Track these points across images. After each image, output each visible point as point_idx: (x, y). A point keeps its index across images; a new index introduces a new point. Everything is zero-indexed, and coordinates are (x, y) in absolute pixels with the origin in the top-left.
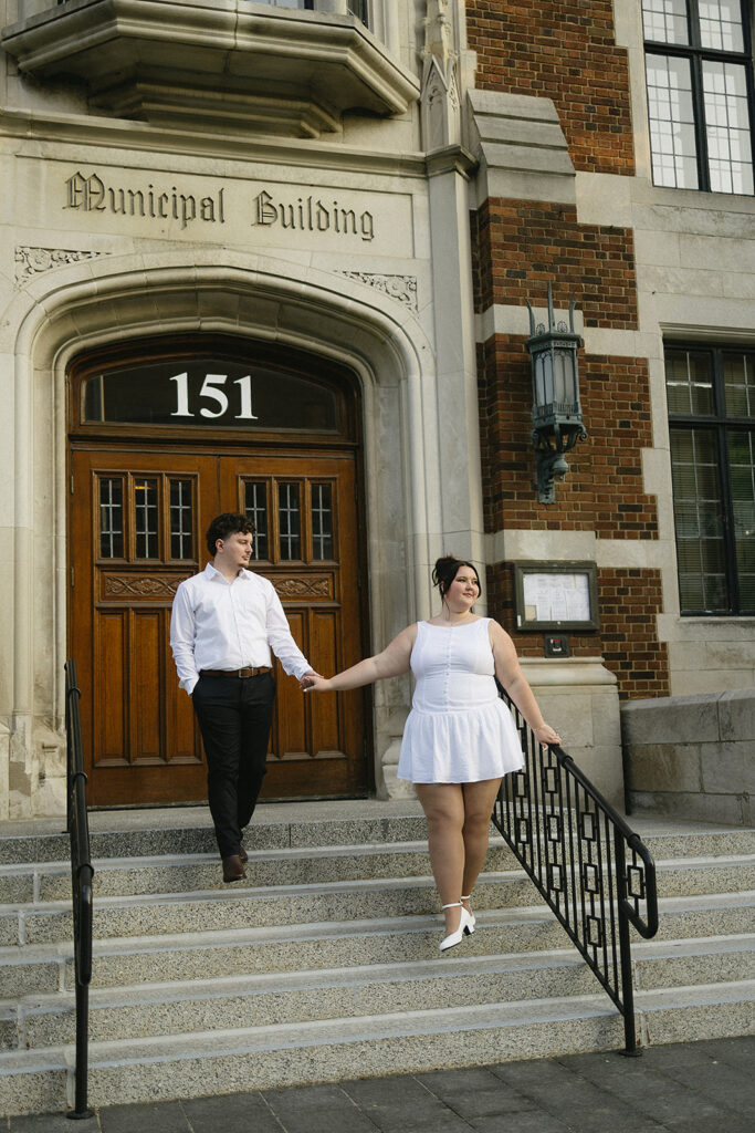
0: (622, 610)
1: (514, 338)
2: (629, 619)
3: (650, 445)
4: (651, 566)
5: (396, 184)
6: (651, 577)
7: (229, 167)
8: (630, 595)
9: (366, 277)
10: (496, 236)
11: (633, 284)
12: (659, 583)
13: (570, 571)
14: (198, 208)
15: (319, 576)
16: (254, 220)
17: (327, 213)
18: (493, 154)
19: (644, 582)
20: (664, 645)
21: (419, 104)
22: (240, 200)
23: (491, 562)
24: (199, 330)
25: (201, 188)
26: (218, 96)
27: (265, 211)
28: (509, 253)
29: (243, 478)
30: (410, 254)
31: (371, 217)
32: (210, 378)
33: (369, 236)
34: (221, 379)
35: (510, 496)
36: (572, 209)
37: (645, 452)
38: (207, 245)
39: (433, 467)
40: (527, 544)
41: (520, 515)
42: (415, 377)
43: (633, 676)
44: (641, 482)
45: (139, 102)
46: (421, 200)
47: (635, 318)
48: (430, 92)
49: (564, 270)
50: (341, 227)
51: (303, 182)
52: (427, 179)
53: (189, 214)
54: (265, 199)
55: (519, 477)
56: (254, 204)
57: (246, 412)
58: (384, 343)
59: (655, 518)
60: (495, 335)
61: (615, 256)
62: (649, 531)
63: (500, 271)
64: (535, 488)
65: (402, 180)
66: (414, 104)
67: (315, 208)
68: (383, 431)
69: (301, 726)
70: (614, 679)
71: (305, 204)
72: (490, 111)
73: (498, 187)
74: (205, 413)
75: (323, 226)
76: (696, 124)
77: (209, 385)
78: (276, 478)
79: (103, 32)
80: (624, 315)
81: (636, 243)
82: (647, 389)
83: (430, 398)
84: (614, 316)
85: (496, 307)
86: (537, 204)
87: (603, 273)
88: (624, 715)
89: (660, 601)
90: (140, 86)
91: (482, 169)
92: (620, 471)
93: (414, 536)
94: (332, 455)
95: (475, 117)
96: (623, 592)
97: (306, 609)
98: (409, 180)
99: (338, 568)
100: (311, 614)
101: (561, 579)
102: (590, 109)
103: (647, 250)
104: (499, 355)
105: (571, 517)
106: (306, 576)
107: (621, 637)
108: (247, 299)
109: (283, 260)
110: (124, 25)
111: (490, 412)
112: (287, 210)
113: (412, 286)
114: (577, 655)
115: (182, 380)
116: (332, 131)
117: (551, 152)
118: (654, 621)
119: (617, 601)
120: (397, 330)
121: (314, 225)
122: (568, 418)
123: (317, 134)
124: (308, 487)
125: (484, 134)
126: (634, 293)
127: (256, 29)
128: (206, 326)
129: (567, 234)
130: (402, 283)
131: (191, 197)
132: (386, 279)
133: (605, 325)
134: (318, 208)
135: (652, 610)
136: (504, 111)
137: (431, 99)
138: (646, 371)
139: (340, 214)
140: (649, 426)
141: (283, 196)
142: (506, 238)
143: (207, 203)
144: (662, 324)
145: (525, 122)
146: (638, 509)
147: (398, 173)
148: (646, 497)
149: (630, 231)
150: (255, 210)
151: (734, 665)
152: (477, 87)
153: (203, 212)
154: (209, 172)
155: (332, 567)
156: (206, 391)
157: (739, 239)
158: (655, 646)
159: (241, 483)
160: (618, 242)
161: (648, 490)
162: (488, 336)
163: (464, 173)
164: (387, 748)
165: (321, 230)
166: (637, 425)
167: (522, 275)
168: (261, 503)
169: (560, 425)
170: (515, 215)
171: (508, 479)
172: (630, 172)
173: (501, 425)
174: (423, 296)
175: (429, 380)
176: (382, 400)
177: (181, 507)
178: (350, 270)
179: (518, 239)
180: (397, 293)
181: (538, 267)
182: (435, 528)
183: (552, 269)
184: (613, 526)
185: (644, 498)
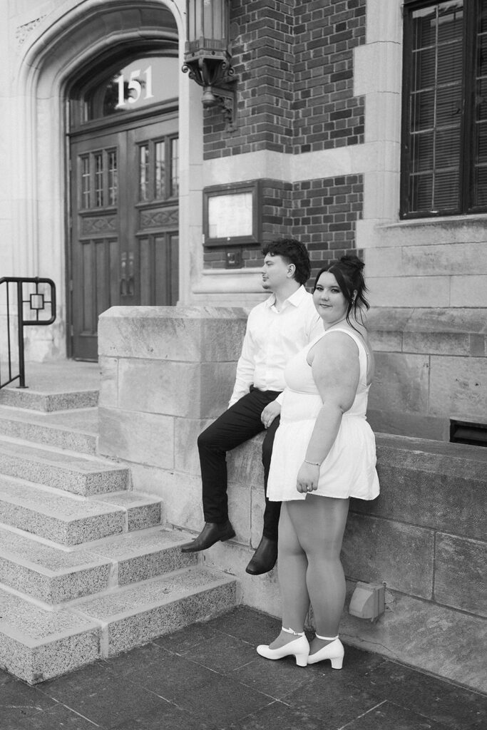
0: (327, 219)
2: (334, 228)
3: (363, 42)
4: (356, 172)
6: (355, 183)
8: (334, 204)
12: (362, 189)
13: (239, 191)
19: (348, 190)
20: (361, 253)
32: (132, 75)
37: (358, 52)
41: (214, 146)
44: (351, 85)
57: (149, 94)
59: (362, 120)
62: (356, 135)
74: (131, 101)
77: (133, 80)
89: (360, 207)
92: (334, 79)
96: (329, 201)
101: (236, 199)
107: (324, 246)
108: (124, 12)
114: (248, 266)
115: (121, 81)
119: (323, 210)
122: (193, 55)
124: (167, 142)
135: (353, 217)
140: (364, 21)
146: (348, 114)
148: (355, 100)
151: (430, 271)
156: (131, 85)
161: (357, 93)
166: (354, 24)
177: (113, 170)
184: (325, 137)
185: (352, 101)
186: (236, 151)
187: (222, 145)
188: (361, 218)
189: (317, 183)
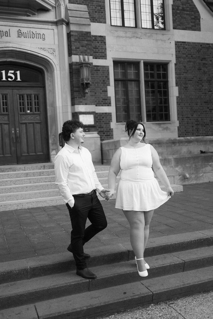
0: (103, 122)
1: (77, 63)
2: (105, 124)
3: (109, 85)
4: (110, 112)
5: (50, 27)
6: (110, 114)
7: (11, 24)
8: (105, 118)
9: (44, 49)
10: (72, 39)
11: (106, 49)
12: (111, 116)
13: (90, 114)
14: (4, 33)
15: (37, 115)
16: (17, 36)
17: (34, 34)
18: (72, 20)
19: (108, 116)
20: (112, 129)
21: (55, 7)
22: (14, 31)
23: (73, 112)
24: (7, 61)
25: (5, 29)
26: (7, 8)
27: (20, 34)
28: (76, 44)
29: (18, 94)
30: (54, 43)
31: (44, 35)
32: (10, 71)
33: (44, 39)
34: (13, 72)
35: (76, 98)
36: (90, 33)
37: (108, 87)
38: (7, 42)
39: (60, 91)
40: (80, 108)
41: (79, 102)
42: (55, 71)
43: (105, 136)
44: (107, 94)
46: (56, 31)
47: (106, 57)
48: (57, 5)
49: (88, 47)
50: (37, 37)
51: (28, 27)
52: (57, 26)
53: (2, 35)
54: (20, 31)
55: (78, 94)
56: (17, 32)
57: (19, 79)
58: (49, 64)
59: (110, 101)
60: (73, 62)
61: (102, 43)
62: (109, 104)
63: (73, 48)
64: (82, 96)
65: (51, 26)
66: (54, 8)
67: (31, 33)
68: (50, 83)
69: (34, 148)
70: (99, 136)
71: (29, 32)
72: (72, 9)
73: (73, 28)
74: (9, 79)
75: (33, 37)
76: (122, 10)
77: (10, 73)
78: (26, 94)
80: (104, 56)
81: (106, 39)
82: (109, 73)
83: (59, 76)
84: (101, 56)
85: (73, 56)
86: (82, 32)
87: (99, 46)
88: (101, 144)
89: (111, 119)
91: (69, 23)
92: (103, 91)
93: (56, 107)
94: (39, 88)
95: (68, 11)
96: (103, 118)
97: (34, 123)
98: (53, 26)
99: (41, 114)
100: (35, 124)
101: (88, 116)
102: (96, 8)
103: (109, 41)
104: (74, 67)
105: (90, 102)
106: (34, 115)
107: (103, 127)
108: (18, 54)
109: (24, 45)
111: (72, 79)
112: (25, 33)
113: (54, 51)
114: (91, 132)
115: (4, 72)
116: (35, 14)
117: (85, 19)
118: (110, 124)
119: (102, 120)
120: (51, 61)
121: (31, 37)
123: (31, 15)
124: (33, 96)
125: (70, 15)
126: (106, 51)
128: (8, 60)
129: (89, 39)
130: (52, 50)
131: (2, 31)
132: (48, 49)
133: (99, 58)
134: (32, 33)
135: (110, 121)
136: (75, 9)
137: (58, 6)
138: (108, 69)
139: (37, 34)
140: (109, 81)
141: (24, 30)
142: (75, 40)
143: (6, 32)
144: (112, 58)
145: (80, 12)
146: (106, 99)
147: (50, 24)
149: (105, 37)
150: (17, 34)
152: (69, 3)
153: (5, 34)
154: (6, 25)
155: (39, 113)
156: (9, 75)
157: (130, 38)
158: (110, 129)
159: (18, 95)
160: (102, 39)
161: (109, 95)
162: (71, 62)
163: (65, 24)
164: (52, 152)
165: (33, 38)
166: (107, 81)
167: (79, 48)
168: (23, 100)
169: (86, 83)
170: (77, 34)
171: (76, 94)
172: (105, 22)
173: (74, 82)
174: (57, 53)
175: (59, 72)
176: (49, 76)
177: (5, 101)
178: (40, 47)
179: (77, 40)
180: (51, 52)
181: (82, 46)
182: (61, 105)
183: (86, 47)
184: (101, 104)
185: (108, 97)
186: (86, 104)
187: (82, 102)
188: (112, 122)
189: (100, 113)
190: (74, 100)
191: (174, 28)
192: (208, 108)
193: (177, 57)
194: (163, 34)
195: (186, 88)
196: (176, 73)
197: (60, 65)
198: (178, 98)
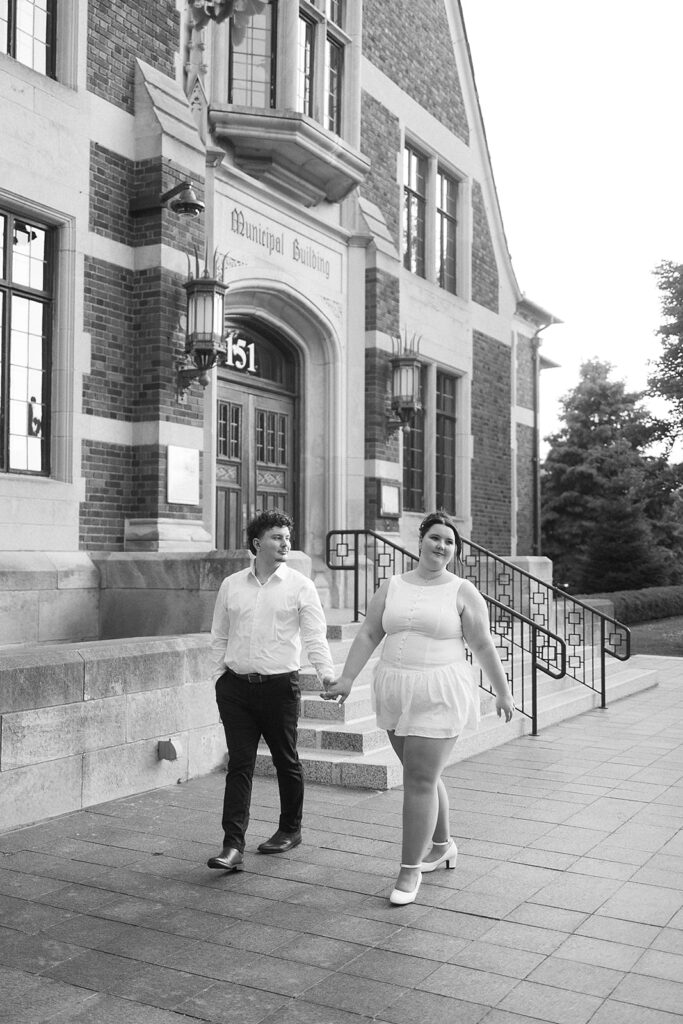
1: (381, 351)
5: (337, 246)
7: (287, 220)
9: (327, 301)
10: (377, 290)
13: (391, 484)
14: (275, 243)
16: (293, 256)
17: (316, 258)
22: (288, 242)
23: (368, 477)
24: (253, 314)
26: (297, 179)
27: (296, 251)
28: (381, 302)
29: (256, 409)
30: (340, 290)
31: (329, 264)
32: (240, 342)
33: (328, 276)
34: (243, 344)
35: (378, 441)
38: (278, 268)
40: (381, 468)
41: (380, 452)
42: (340, 365)
45: (264, 171)
46: (345, 258)
50: (320, 268)
51: (309, 236)
52: (347, 247)
53: (272, 246)
54: (297, 244)
55: (380, 431)
56: (293, 246)
57: (252, 367)
58: (325, 339)
60: (376, 348)
63: (378, 312)
65: (338, 244)
67: (312, 255)
71: (309, 251)
72: (367, 212)
73: (381, 263)
74: (238, 364)
75: (314, 266)
77: (240, 346)
78: (267, 412)
79: (285, 136)
83: (344, 378)
85: (378, 332)
86: (389, 275)
90: (274, 165)
91: (370, 248)
94: (287, 400)
97: (276, 494)
98: (342, 246)
101: (391, 489)
110: (299, 138)
112: (303, 253)
113: (341, 310)
114: (393, 531)
120: (335, 335)
121: (311, 264)
123: (311, 206)
127: (340, 156)
128: (257, 313)
129: (397, 295)
130: (338, 308)
131: (273, 236)
132: (333, 303)
139: (319, 260)
141: (304, 244)
143: (278, 241)
145: (375, 221)
147: (338, 240)
150: (293, 249)
153: (276, 246)
155: (285, 469)
159: (256, 414)
162: (374, 347)
163: (365, 250)
165: (314, 268)
167: (385, 315)
168: (261, 426)
170: (383, 280)
171: (377, 431)
174: (344, 316)
175: (344, 367)
177: (234, 425)
178: (322, 295)
180: (336, 313)
181: (389, 312)
182: (344, 455)
183: (392, 314)
186: (388, 459)
187: (384, 453)
190: (374, 446)
191: (474, 299)
192: (502, 492)
193: (475, 368)
194: (461, 309)
195: (481, 440)
196: (472, 403)
197: (348, 349)
198: (473, 460)
